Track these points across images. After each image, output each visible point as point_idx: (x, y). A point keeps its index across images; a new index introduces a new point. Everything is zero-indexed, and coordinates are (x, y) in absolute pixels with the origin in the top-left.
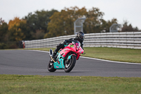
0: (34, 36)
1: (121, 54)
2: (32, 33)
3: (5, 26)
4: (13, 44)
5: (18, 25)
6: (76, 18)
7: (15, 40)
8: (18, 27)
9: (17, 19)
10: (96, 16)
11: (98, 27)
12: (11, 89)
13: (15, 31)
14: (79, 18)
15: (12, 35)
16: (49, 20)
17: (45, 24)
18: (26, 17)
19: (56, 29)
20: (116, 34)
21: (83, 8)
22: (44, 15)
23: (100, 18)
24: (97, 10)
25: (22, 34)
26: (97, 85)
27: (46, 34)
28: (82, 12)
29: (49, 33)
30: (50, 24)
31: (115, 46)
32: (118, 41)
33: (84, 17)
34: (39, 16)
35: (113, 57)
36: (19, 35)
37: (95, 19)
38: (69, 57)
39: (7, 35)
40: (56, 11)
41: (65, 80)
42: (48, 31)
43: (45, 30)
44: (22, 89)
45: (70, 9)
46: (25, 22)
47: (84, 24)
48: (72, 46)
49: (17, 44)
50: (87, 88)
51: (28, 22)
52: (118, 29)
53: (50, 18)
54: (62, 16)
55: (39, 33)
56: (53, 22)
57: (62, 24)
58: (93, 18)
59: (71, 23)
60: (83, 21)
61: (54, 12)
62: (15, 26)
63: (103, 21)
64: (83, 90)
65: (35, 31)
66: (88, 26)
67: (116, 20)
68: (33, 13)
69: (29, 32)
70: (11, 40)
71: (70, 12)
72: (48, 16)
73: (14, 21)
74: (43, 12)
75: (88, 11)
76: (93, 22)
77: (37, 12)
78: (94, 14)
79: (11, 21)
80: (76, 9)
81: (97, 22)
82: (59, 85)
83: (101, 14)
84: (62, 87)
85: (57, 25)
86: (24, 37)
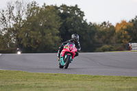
3: (112, 29)
4: (120, 46)
5: (124, 27)
7: (122, 42)
8: (125, 30)
9: (124, 22)
12: (119, 90)
13: (122, 34)
15: (119, 37)
18: (133, 20)
25: (129, 37)
36: (125, 38)
38: (66, 57)
39: (114, 38)
46: (132, 25)
49: (124, 46)
51: (134, 25)
62: (122, 28)
69: (135, 35)
70: (118, 43)
73: (121, 24)
79: (118, 24)
86: (131, 40)
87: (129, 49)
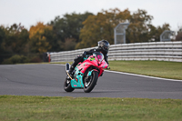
0: (62, 47)
1: (175, 69)
2: (60, 42)
3: (24, 34)
4: (35, 56)
5: (41, 32)
6: (117, 24)
7: (37, 51)
8: (42, 35)
9: (40, 25)
10: (143, 20)
11: (144, 34)
12: (33, 115)
13: (38, 40)
14: (121, 23)
15: (34, 45)
16: (82, 26)
17: (76, 32)
18: (52, 22)
19: (91, 38)
20: (168, 44)
21: (126, 11)
22: (76, 19)
23: (147, 23)
24: (144, 13)
25: (47, 44)
26: (144, 109)
27: (79, 44)
28: (125, 15)
29: (82, 42)
30: (84, 31)
31: (167, 60)
32: (171, 53)
33: (127, 22)
34: (68, 21)
35: (165, 73)
36: (42, 45)
37: (141, 25)
39: (27, 45)
40: (91, 14)
41: (102, 103)
42: (81, 40)
43: (77, 39)
44: (47, 115)
45: (109, 11)
46: (51, 28)
47: (127, 30)
48: (93, 60)
49: (41, 57)
50: (131, 113)
51: (54, 28)
52: (171, 37)
53: (84, 23)
54: (98, 21)
55: (68, 42)
56: (87, 28)
57: (98, 31)
58: (138, 23)
59: (110, 29)
60: (126, 27)
61: (88, 15)
62: (38, 33)
63: (151, 26)
64: (126, 115)
65: (63, 40)
66: (132, 34)
67: (168, 25)
68: (61, 17)
69: (56, 41)
70: (32, 52)
71: (109, 15)
72: (81, 20)
73: (37, 27)
74: (74, 16)
75: (132, 14)
76: (138, 29)
77: (67, 16)
78: (140, 18)
79: (32, 27)
80: (117, 12)
81: (144, 28)
82: (95, 110)
83: (149, 18)
84: (98, 112)
85: (93, 32)
86: (50, 48)
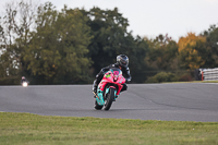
2: (215, 56)
3: (172, 47)
4: (185, 73)
5: (192, 44)
7: (188, 68)
8: (193, 48)
9: (191, 36)
12: (183, 144)
13: (188, 54)
15: (184, 60)
18: (206, 33)
25: (199, 58)
36: (193, 60)
39: (176, 60)
46: (204, 39)
49: (192, 74)
51: (208, 40)
62: (188, 45)
69: (210, 55)
70: (181, 68)
73: (187, 39)
79: (182, 38)
86: (203, 63)
87: (200, 78)
